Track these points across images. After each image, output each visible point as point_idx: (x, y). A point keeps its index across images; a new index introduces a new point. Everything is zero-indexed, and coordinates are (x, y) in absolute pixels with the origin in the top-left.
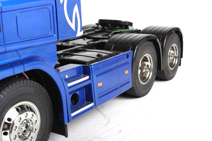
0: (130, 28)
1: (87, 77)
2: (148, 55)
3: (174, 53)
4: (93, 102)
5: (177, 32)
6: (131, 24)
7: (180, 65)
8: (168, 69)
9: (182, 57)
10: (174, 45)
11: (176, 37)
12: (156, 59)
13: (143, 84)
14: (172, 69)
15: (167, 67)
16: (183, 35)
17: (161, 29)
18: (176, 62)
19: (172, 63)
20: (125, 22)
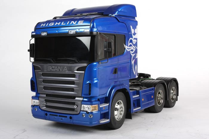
0: (150, 78)
1: (138, 96)
2: (160, 91)
3: (173, 92)
4: (140, 107)
5: (175, 80)
6: (150, 76)
7: (177, 100)
8: (171, 101)
9: (178, 95)
10: (173, 88)
11: (175, 84)
12: (165, 94)
13: (159, 106)
14: (173, 101)
15: (170, 99)
16: (179, 83)
17: (166, 79)
18: (175, 97)
19: (173, 98)
20: (147, 74)
